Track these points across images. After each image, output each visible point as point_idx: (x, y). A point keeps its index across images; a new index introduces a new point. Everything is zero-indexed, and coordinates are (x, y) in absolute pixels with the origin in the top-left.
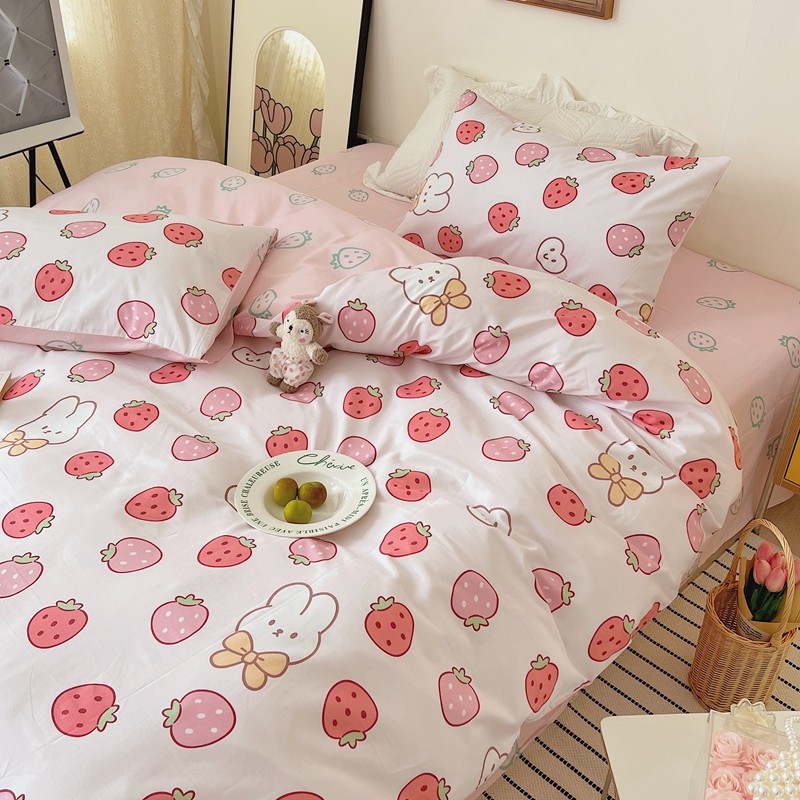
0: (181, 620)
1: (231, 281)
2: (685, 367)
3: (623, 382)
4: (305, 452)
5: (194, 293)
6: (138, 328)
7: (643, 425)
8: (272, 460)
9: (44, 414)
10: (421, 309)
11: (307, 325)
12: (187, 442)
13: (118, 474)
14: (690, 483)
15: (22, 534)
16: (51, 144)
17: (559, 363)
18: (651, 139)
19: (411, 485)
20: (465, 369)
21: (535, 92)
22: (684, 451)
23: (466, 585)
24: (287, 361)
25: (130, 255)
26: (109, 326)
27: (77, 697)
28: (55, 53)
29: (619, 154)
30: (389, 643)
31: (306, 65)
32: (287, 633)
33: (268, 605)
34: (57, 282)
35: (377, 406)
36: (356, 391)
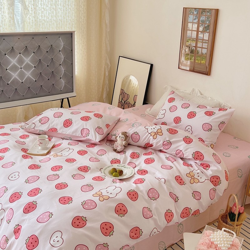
0: (88, 188)
1: (108, 127)
2: (214, 154)
3: (198, 156)
4: (120, 164)
5: (99, 128)
6: (85, 134)
7: (202, 167)
8: (112, 165)
9: (62, 151)
10: (151, 135)
11: (124, 136)
12: (93, 159)
13: (77, 163)
14: (212, 181)
15: (55, 171)
16: (68, 98)
17: (183, 150)
19: (143, 172)
20: (161, 151)
21: (191, 93)
22: (211, 173)
23: (152, 191)
24: (118, 145)
25: (85, 119)
26: (79, 134)
27: (64, 198)
28: (72, 77)
29: (208, 107)
30: (132, 198)
31: (135, 85)
32: (110, 193)
33: (106, 188)
34: (68, 123)
35: (138, 157)
36: (133, 153)
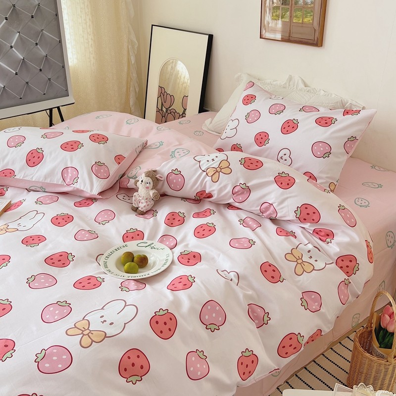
0: (57, 312)
1: (119, 161)
2: (342, 208)
4: (142, 241)
5: (99, 164)
6: (70, 180)
7: (318, 236)
8: (124, 244)
9: (20, 218)
10: (207, 174)
11: (150, 180)
12: (83, 233)
14: (341, 267)
16: (58, 108)
17: (275, 203)
18: (341, 105)
19: (191, 258)
20: (229, 206)
21: (286, 84)
22: (338, 250)
23: (209, 307)
24: (140, 198)
25: (71, 146)
28: (63, 67)
29: (321, 109)
32: (109, 322)
33: (102, 309)
34: (36, 158)
35: (182, 221)
36: (172, 214)
